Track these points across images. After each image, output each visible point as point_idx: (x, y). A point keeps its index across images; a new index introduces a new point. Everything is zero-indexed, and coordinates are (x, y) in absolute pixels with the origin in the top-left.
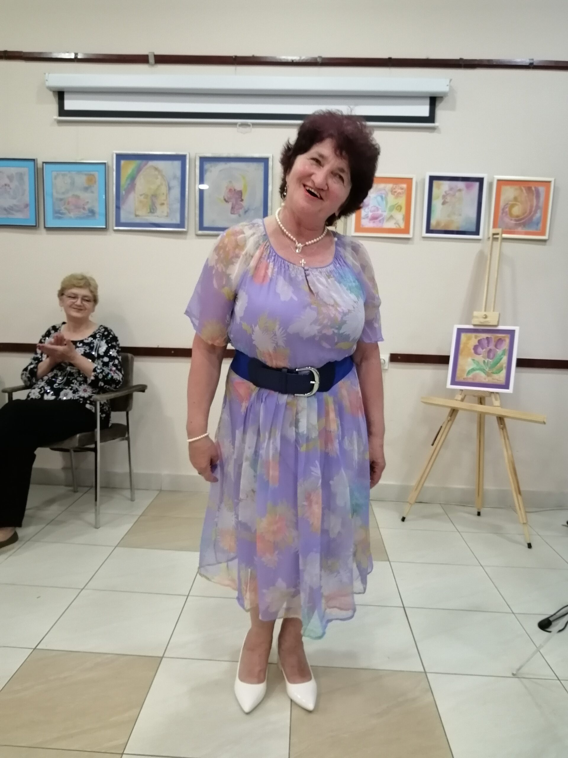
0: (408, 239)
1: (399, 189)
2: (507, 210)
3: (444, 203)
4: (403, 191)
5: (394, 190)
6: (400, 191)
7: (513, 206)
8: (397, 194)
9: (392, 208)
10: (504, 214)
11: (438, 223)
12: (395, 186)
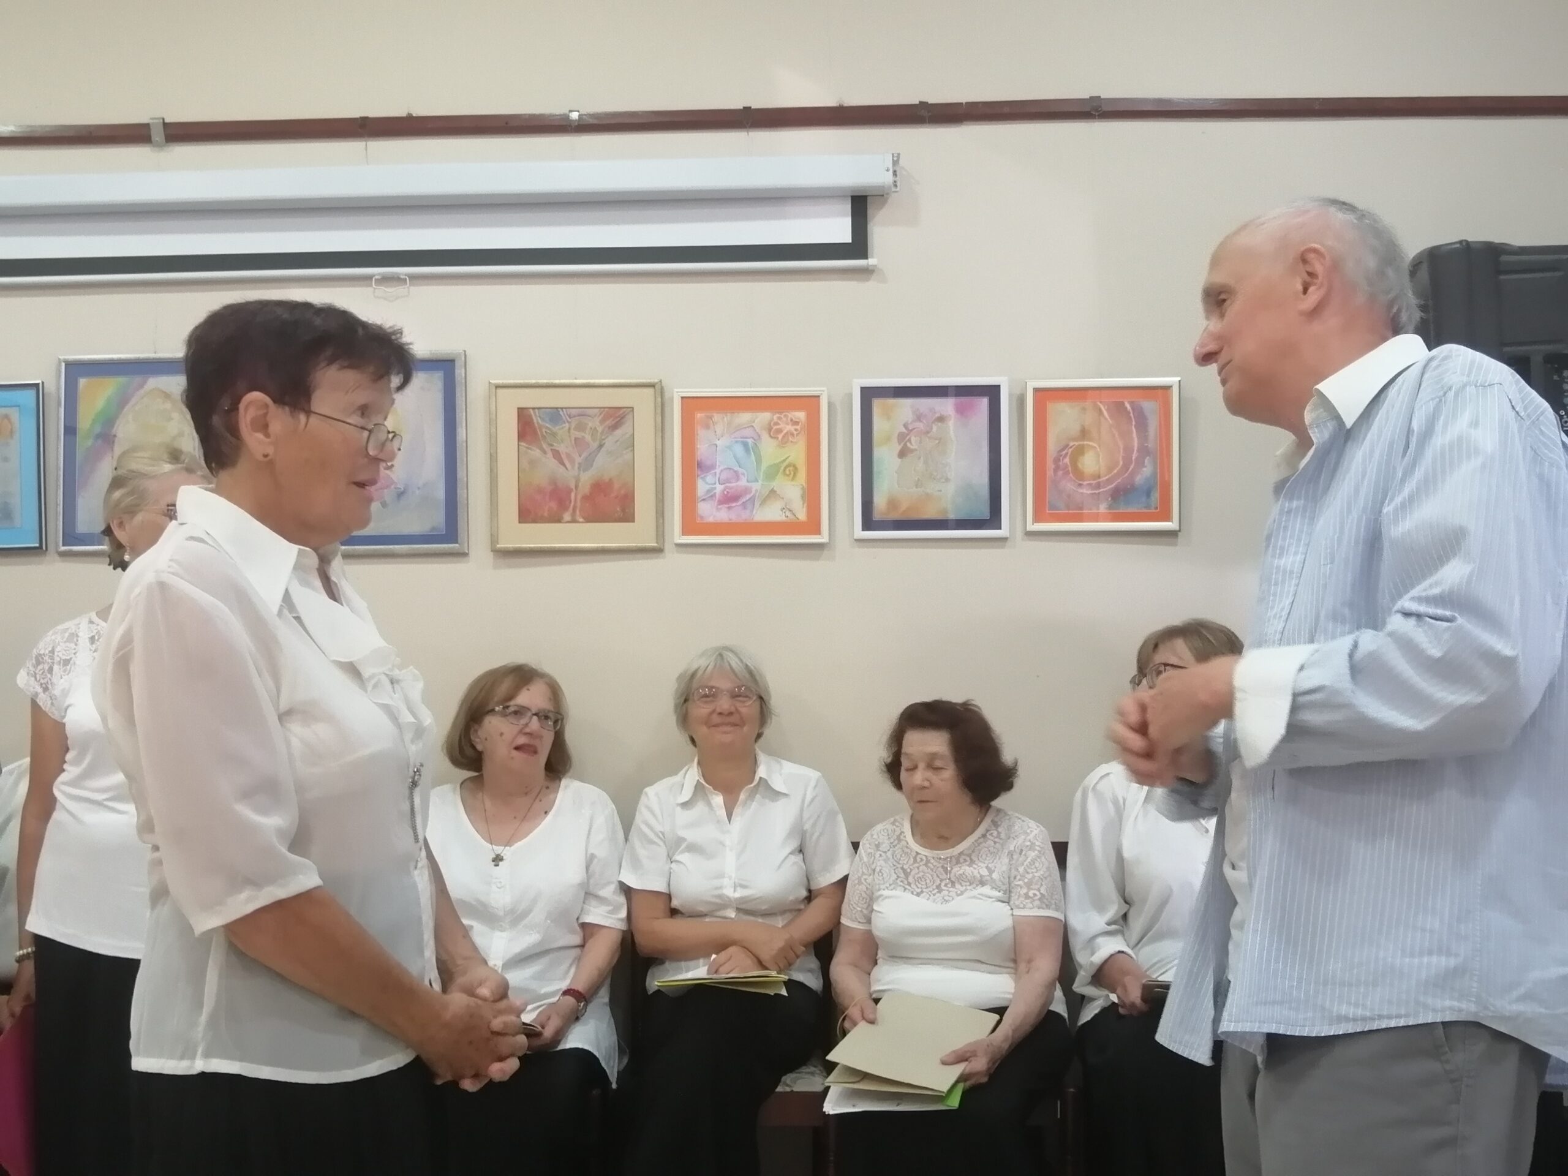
0: (820, 546)
1: (788, 424)
2: (1067, 460)
3: (902, 454)
4: (798, 427)
5: (775, 427)
6: (790, 428)
7: (1080, 451)
8: (784, 437)
9: (772, 473)
10: (1060, 473)
11: (892, 503)
12: (775, 417)
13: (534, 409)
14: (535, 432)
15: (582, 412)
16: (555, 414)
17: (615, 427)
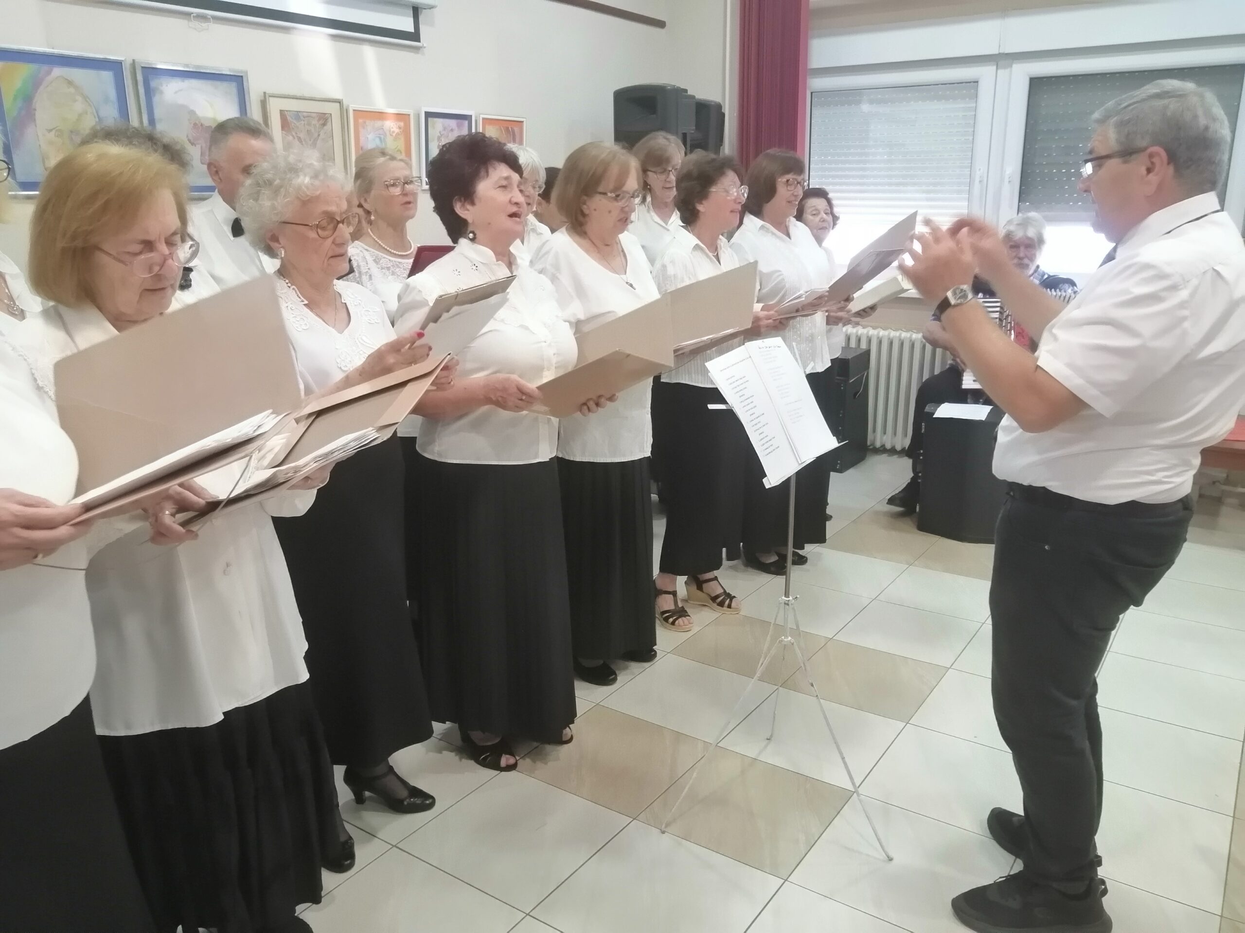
5: (392, 130)
8: (395, 135)
13: (287, 111)
14: (289, 127)
15: (309, 116)
16: (297, 115)
17: (324, 125)
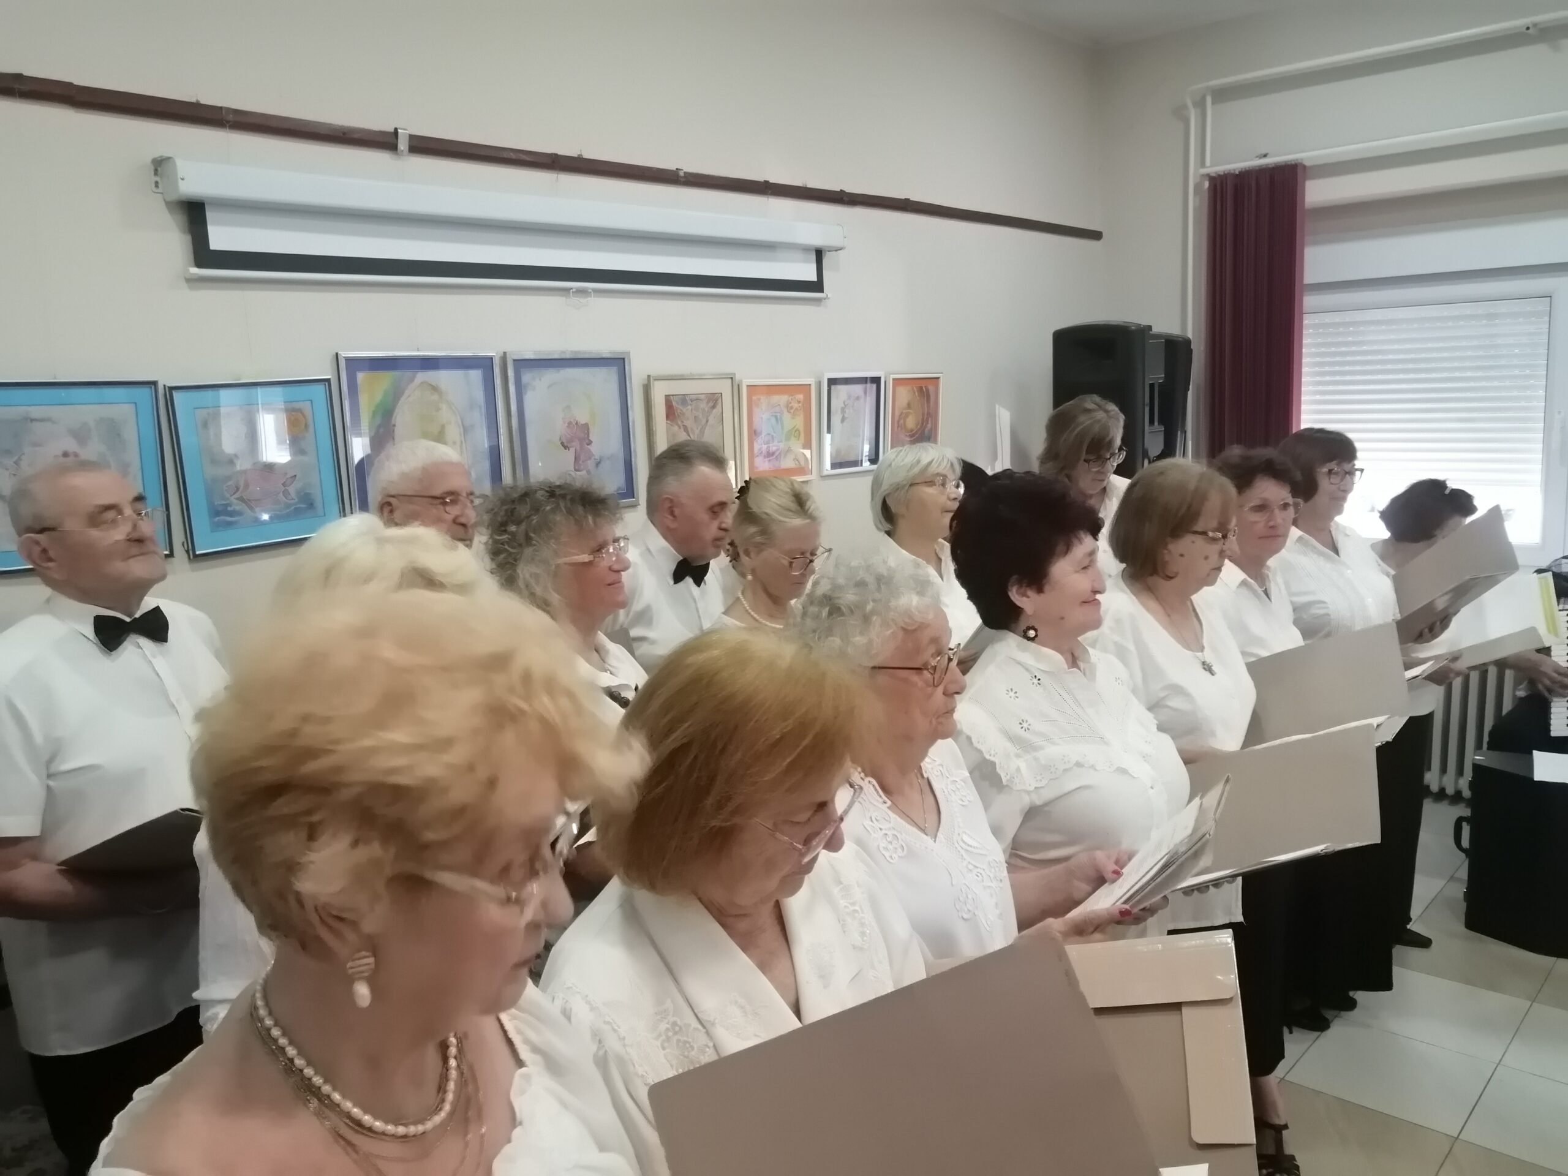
1: (795, 403)
2: (902, 421)
3: (843, 420)
4: (800, 405)
5: (790, 405)
7: (907, 415)
8: (794, 411)
9: (791, 436)
10: (899, 429)
12: (790, 399)
13: (673, 395)
14: (674, 413)
15: (696, 399)
16: (684, 399)
17: (714, 407)
